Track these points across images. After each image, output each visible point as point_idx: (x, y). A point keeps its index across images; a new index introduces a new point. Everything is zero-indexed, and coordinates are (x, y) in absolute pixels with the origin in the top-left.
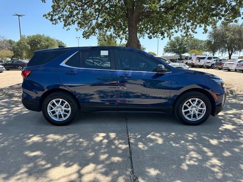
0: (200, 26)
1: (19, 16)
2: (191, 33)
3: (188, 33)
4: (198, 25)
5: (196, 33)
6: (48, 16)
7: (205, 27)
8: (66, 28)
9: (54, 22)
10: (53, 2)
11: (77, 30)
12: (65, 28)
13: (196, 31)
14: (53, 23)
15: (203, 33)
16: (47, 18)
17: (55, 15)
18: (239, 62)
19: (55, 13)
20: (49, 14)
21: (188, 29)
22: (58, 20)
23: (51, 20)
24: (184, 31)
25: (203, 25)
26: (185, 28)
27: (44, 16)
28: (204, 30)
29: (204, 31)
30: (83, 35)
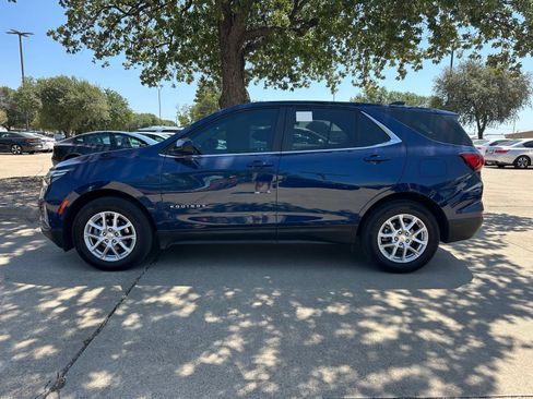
0: (393, 64)
1: (20, 35)
2: (374, 78)
3: (368, 79)
4: (388, 62)
5: (383, 78)
6: (57, 34)
7: (401, 65)
8: (100, 62)
9: (71, 48)
10: (61, 2)
11: (127, 67)
12: (97, 61)
13: (382, 73)
14: (68, 51)
15: (398, 79)
16: (56, 39)
17: (75, 32)
18: (491, 145)
19: (74, 29)
20: (61, 30)
21: (367, 70)
22: (81, 44)
23: (65, 43)
24: (359, 74)
25: (397, 62)
26: (359, 68)
27: (48, 34)
28: (399, 71)
29: (398, 74)
30: (142, 77)
